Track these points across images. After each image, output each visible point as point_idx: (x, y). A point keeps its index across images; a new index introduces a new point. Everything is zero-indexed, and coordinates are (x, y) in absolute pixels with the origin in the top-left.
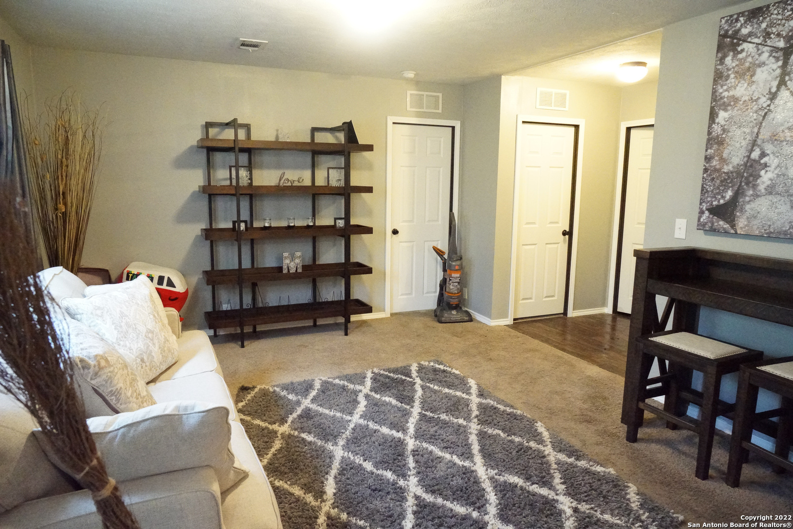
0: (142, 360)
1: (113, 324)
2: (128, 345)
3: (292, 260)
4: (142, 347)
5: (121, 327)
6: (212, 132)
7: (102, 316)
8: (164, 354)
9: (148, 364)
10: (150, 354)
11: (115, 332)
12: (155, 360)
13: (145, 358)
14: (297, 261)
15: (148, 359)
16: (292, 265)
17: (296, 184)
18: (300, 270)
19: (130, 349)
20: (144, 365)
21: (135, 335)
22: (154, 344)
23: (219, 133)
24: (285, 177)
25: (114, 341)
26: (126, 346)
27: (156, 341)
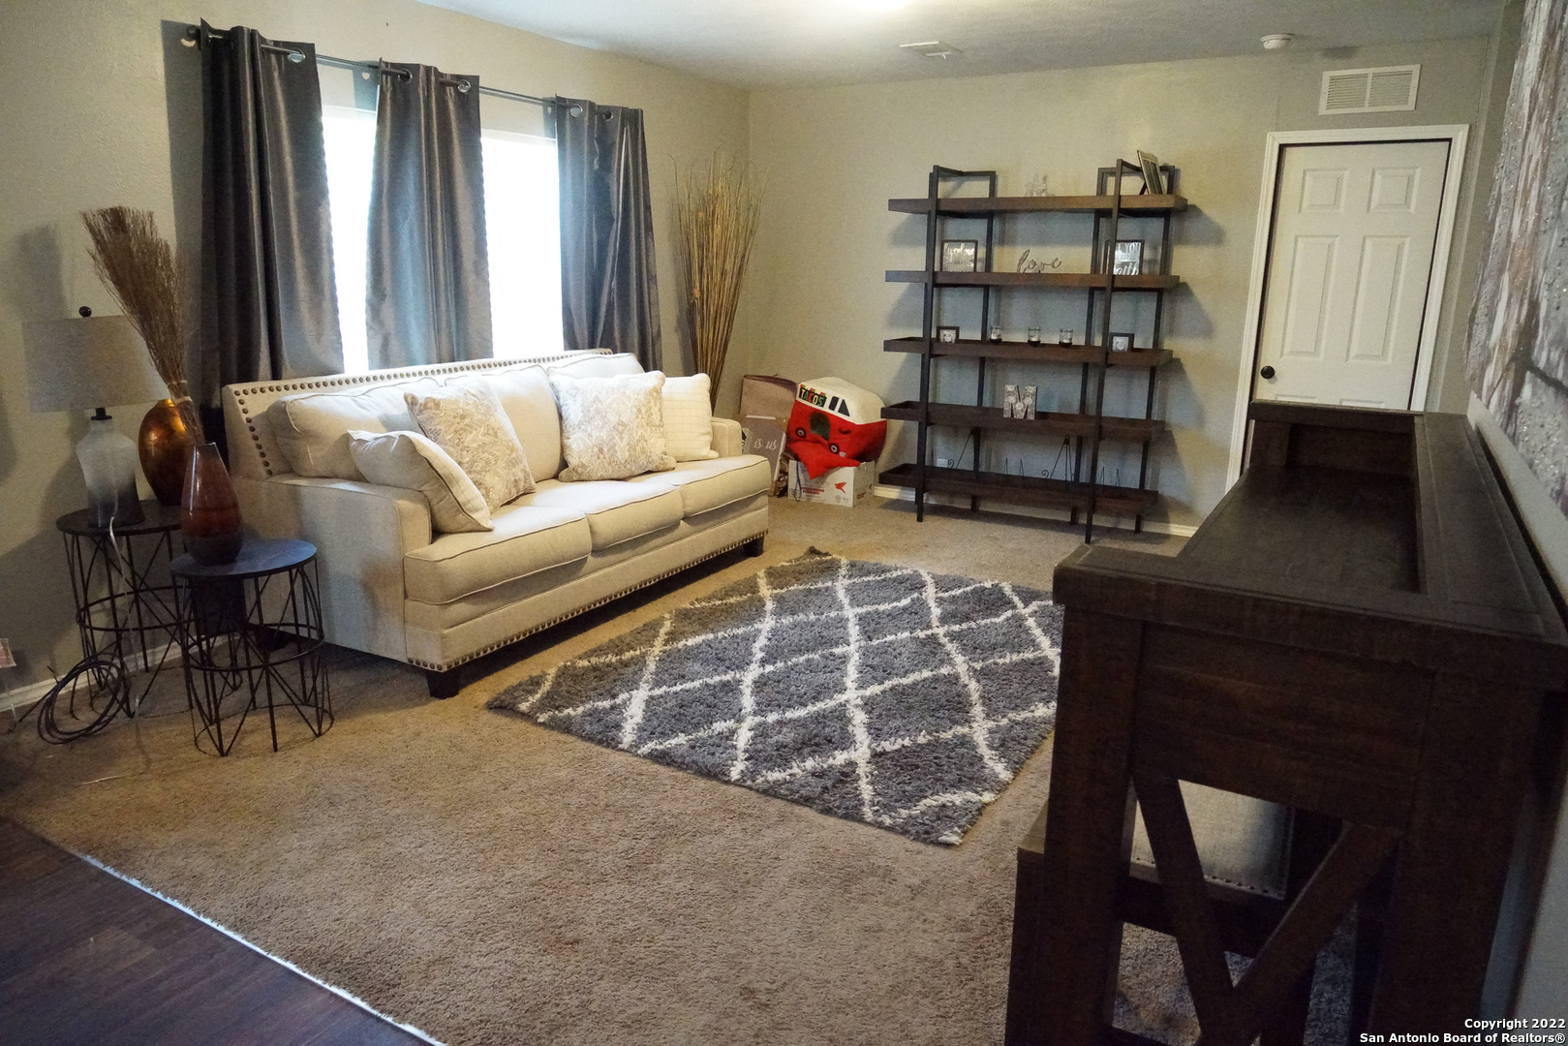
0: (601, 450)
1: (582, 406)
2: (589, 430)
3: (1019, 399)
4: (605, 437)
5: (589, 411)
6: (944, 188)
7: (574, 397)
8: (633, 453)
9: (607, 457)
10: (612, 448)
11: (581, 415)
12: (619, 454)
13: (605, 450)
14: (1029, 401)
15: (609, 450)
16: (1019, 407)
17: (1049, 270)
18: (1031, 417)
19: (590, 435)
20: (602, 456)
21: (601, 423)
22: (621, 438)
23: (956, 188)
24: (1029, 259)
25: (576, 423)
26: (586, 431)
27: (626, 437)
